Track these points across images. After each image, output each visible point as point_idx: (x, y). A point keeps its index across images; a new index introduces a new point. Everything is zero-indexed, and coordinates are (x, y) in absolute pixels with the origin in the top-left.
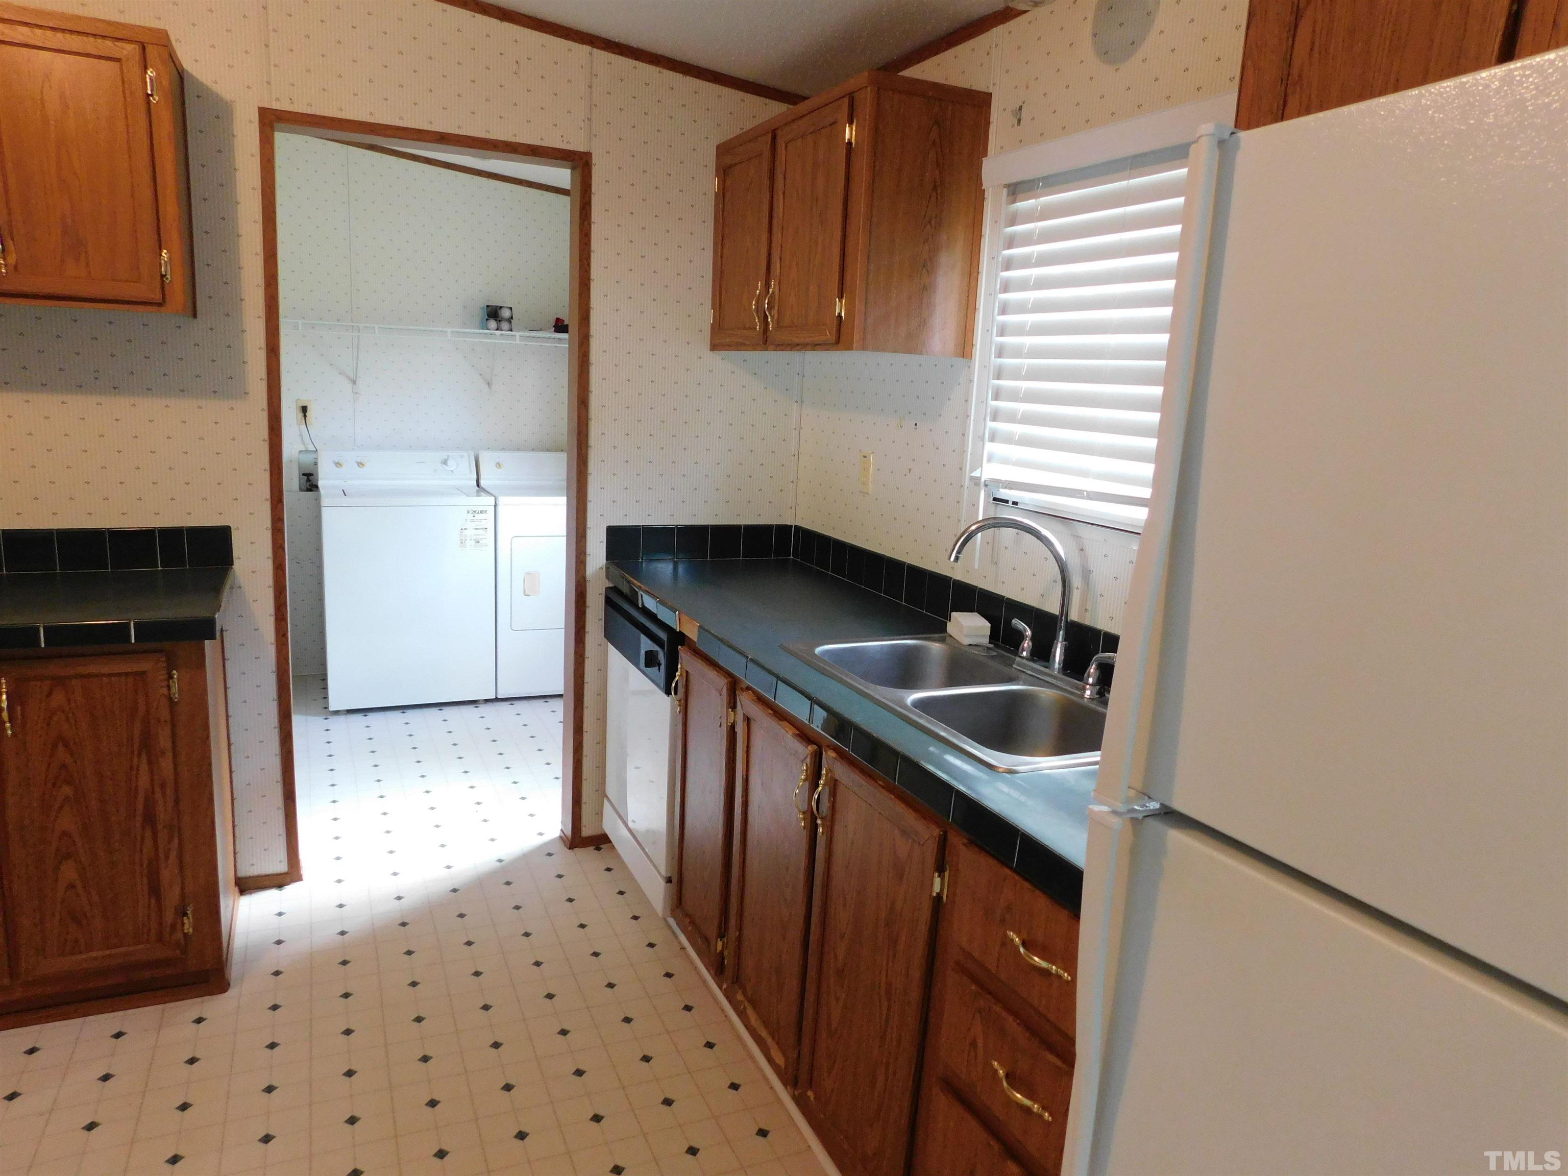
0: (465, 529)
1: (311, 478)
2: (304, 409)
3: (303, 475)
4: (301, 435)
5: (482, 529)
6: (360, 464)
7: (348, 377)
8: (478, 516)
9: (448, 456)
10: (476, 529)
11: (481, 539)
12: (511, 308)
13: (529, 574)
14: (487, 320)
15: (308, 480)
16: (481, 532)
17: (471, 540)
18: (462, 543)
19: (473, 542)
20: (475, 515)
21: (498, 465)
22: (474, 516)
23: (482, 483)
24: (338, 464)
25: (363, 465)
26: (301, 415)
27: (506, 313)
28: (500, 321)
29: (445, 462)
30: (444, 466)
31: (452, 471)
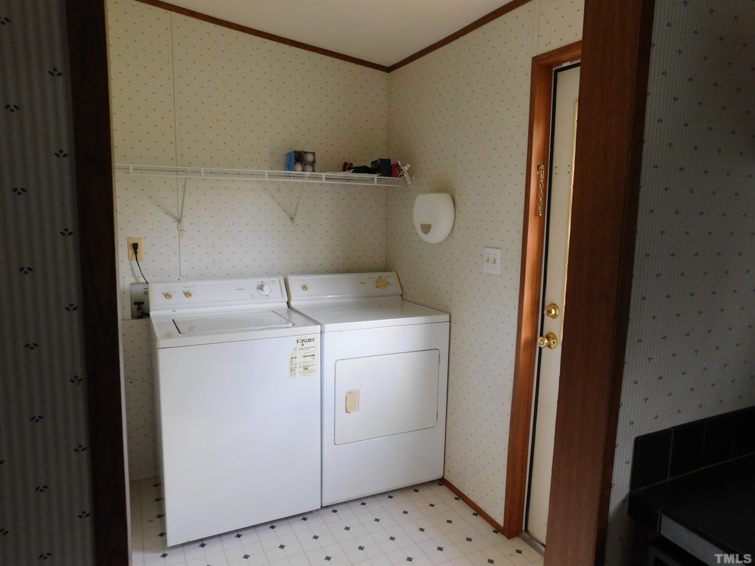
0: (295, 358)
1: (141, 306)
2: (135, 247)
3: (135, 304)
4: (132, 269)
5: (310, 356)
6: (187, 294)
7: (174, 217)
8: (306, 345)
9: (262, 282)
10: (304, 357)
11: (309, 366)
12: (314, 154)
13: (350, 392)
14: (294, 163)
15: (139, 309)
16: (309, 359)
17: (300, 367)
18: (292, 371)
19: (302, 369)
20: (304, 343)
21: (305, 288)
22: (303, 345)
23: (292, 303)
24: (167, 296)
25: (190, 295)
26: (132, 251)
27: (310, 158)
28: (305, 164)
29: (261, 288)
30: (259, 291)
31: (267, 295)
